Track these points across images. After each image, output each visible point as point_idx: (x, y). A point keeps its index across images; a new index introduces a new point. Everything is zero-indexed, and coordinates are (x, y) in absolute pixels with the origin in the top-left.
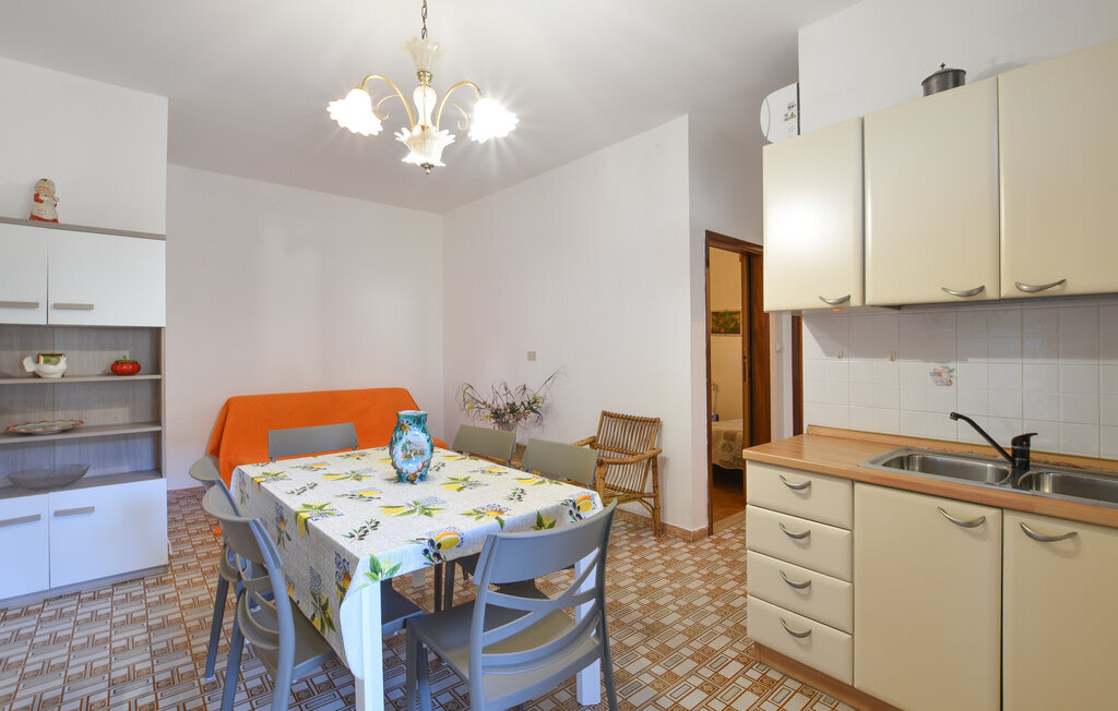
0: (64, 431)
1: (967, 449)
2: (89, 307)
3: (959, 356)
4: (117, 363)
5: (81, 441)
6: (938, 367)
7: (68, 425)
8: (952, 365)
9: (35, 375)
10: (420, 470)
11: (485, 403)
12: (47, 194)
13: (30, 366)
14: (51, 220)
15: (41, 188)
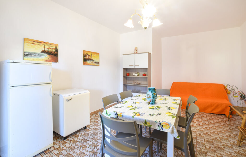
0: (138, 84)
2: (138, 65)
4: (143, 74)
5: (140, 86)
7: (139, 83)
9: (134, 76)
10: (150, 102)
11: (239, 92)
12: (136, 49)
13: (134, 74)
14: (137, 53)
15: (135, 48)
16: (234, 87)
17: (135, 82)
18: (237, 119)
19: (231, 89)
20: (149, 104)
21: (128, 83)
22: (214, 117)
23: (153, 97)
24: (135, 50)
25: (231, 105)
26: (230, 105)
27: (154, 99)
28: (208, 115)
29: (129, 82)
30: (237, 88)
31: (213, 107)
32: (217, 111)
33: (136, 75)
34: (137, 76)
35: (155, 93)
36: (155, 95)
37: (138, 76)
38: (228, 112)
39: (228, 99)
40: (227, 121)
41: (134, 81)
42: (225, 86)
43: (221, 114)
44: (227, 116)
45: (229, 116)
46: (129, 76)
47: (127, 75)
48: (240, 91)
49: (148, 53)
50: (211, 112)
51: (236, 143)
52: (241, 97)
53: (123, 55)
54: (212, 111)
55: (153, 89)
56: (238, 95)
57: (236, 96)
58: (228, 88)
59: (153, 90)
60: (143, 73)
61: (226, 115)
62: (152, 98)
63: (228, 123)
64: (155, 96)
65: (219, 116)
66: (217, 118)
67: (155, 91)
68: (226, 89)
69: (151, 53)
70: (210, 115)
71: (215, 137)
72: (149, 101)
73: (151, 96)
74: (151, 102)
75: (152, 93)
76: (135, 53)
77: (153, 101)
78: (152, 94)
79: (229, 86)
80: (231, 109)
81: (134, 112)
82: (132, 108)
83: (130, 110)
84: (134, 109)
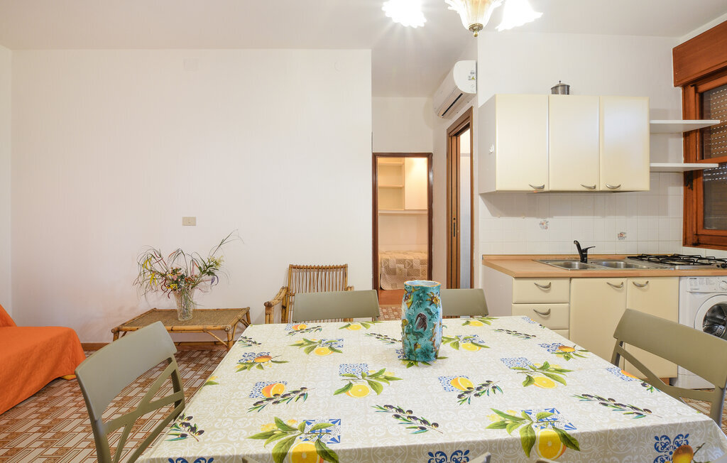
1: (554, 257)
3: (550, 216)
6: (541, 220)
8: (548, 219)
31: (24, 374)
32: (38, 380)
50: (18, 396)
54: (21, 390)
61: (60, 378)
81: (568, 358)
82: (546, 372)
83: (570, 369)
84: (541, 368)
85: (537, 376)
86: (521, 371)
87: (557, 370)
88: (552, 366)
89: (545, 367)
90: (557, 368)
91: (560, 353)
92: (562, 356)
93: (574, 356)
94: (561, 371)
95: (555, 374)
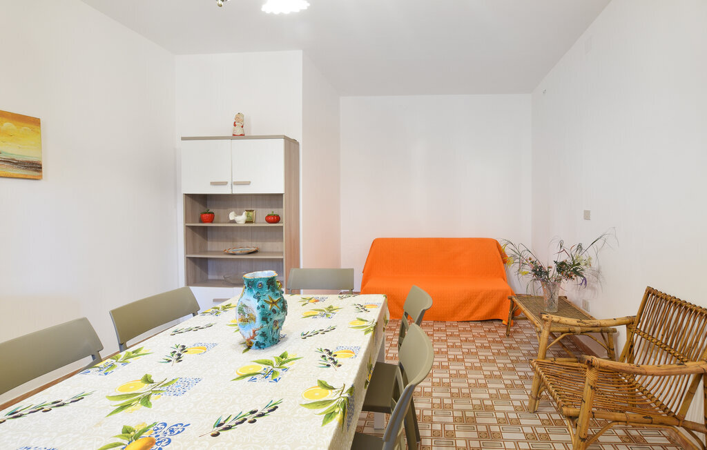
0: (250, 253)
2: (248, 183)
4: (269, 216)
5: (256, 260)
7: (254, 249)
9: (234, 222)
10: (253, 338)
11: (530, 259)
12: (239, 121)
13: (232, 216)
14: (241, 135)
15: (237, 118)
16: (521, 249)
17: (239, 244)
18: (525, 327)
19: (514, 253)
20: (249, 348)
21: (212, 252)
22: (475, 332)
23: (264, 319)
24: (235, 125)
25: (512, 294)
26: (510, 295)
27: (271, 323)
28: (461, 326)
29: (216, 249)
30: (528, 250)
31: (474, 304)
32: (482, 313)
33: (241, 219)
34: (246, 222)
35: (276, 300)
36: (275, 307)
37: (252, 222)
38: (505, 313)
39: (504, 277)
40: (504, 337)
41: (234, 240)
42: (502, 245)
43: (491, 318)
44: (504, 322)
45: (508, 323)
46: (212, 222)
47: (202, 221)
48: (532, 257)
49: (286, 138)
50: (470, 316)
51: (527, 403)
52: (533, 273)
53: (183, 139)
54: (472, 313)
55: (264, 283)
56: (528, 269)
57: (524, 270)
58: (508, 251)
59: (265, 285)
60: (269, 211)
61: (501, 320)
62: (258, 324)
63: (507, 342)
64: (274, 311)
65: (486, 327)
66: (481, 332)
67: (273, 291)
68: (503, 255)
69: (299, 139)
70: (467, 326)
71: (479, 399)
72: (248, 336)
73: (257, 314)
74: (258, 338)
75: (259, 299)
76: (234, 135)
77: (263, 335)
78: (259, 304)
79: (510, 245)
80: (513, 303)
81: (127, 431)
82: (139, 396)
83: (112, 416)
84: (148, 397)
85: (145, 388)
86: (165, 382)
87: (129, 405)
88: (138, 407)
89: (146, 400)
90: (130, 408)
91: (145, 431)
92: (138, 428)
93: (119, 440)
94: (123, 407)
95: (128, 400)
